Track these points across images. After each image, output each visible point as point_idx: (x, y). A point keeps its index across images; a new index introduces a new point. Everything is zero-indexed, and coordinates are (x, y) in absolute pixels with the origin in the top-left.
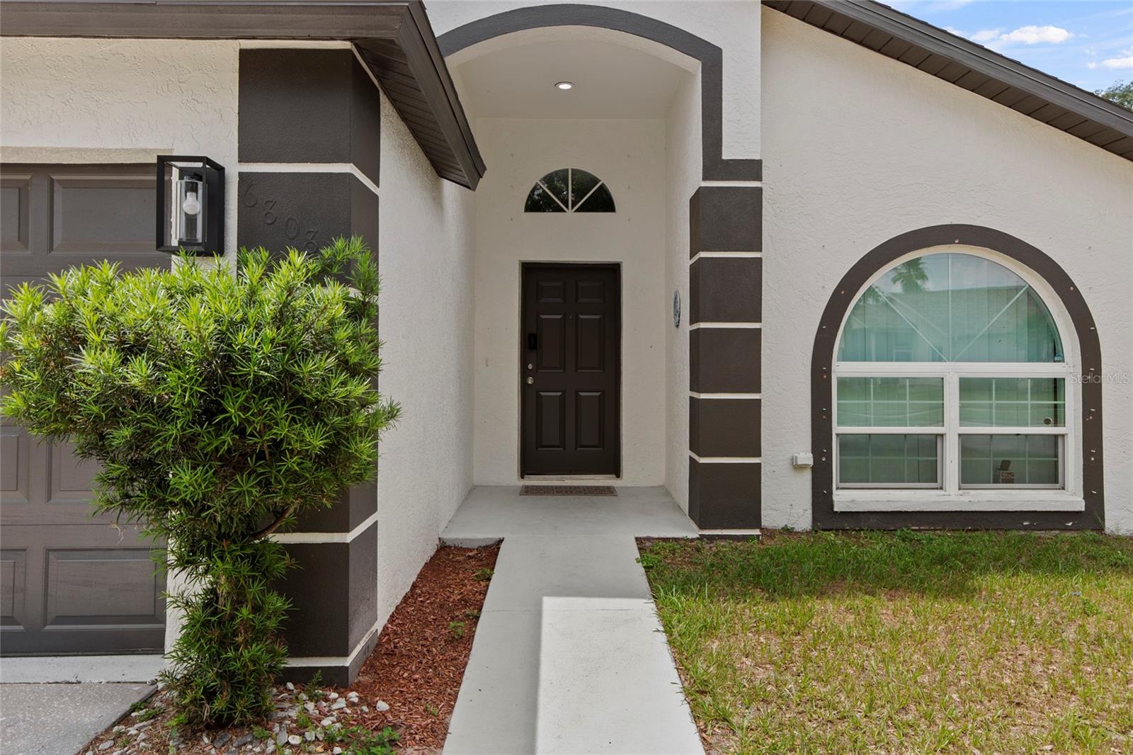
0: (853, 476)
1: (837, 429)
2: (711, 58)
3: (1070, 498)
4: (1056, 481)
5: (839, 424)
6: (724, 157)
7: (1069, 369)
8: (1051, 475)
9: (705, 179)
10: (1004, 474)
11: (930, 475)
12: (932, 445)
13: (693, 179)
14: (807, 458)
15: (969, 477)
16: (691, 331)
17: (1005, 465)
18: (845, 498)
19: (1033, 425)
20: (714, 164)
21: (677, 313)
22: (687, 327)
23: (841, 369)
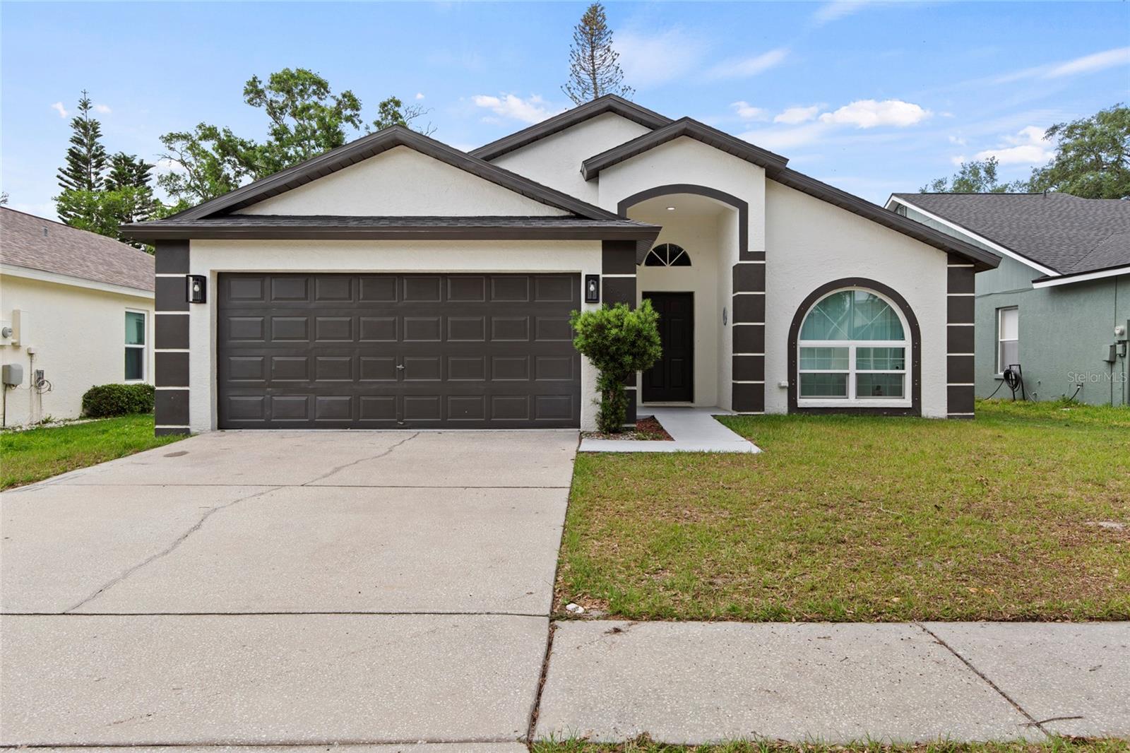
0: (807, 392)
1: (799, 371)
2: (743, 207)
3: (907, 402)
4: (901, 395)
5: (801, 369)
6: (749, 250)
7: (907, 344)
8: (898, 393)
9: (740, 260)
10: (878, 392)
11: (842, 392)
12: (843, 378)
13: (736, 260)
14: (785, 383)
15: (861, 393)
16: (733, 327)
17: (878, 388)
18: (803, 402)
19: (891, 369)
20: (744, 254)
21: (725, 318)
22: (730, 324)
23: (802, 343)
